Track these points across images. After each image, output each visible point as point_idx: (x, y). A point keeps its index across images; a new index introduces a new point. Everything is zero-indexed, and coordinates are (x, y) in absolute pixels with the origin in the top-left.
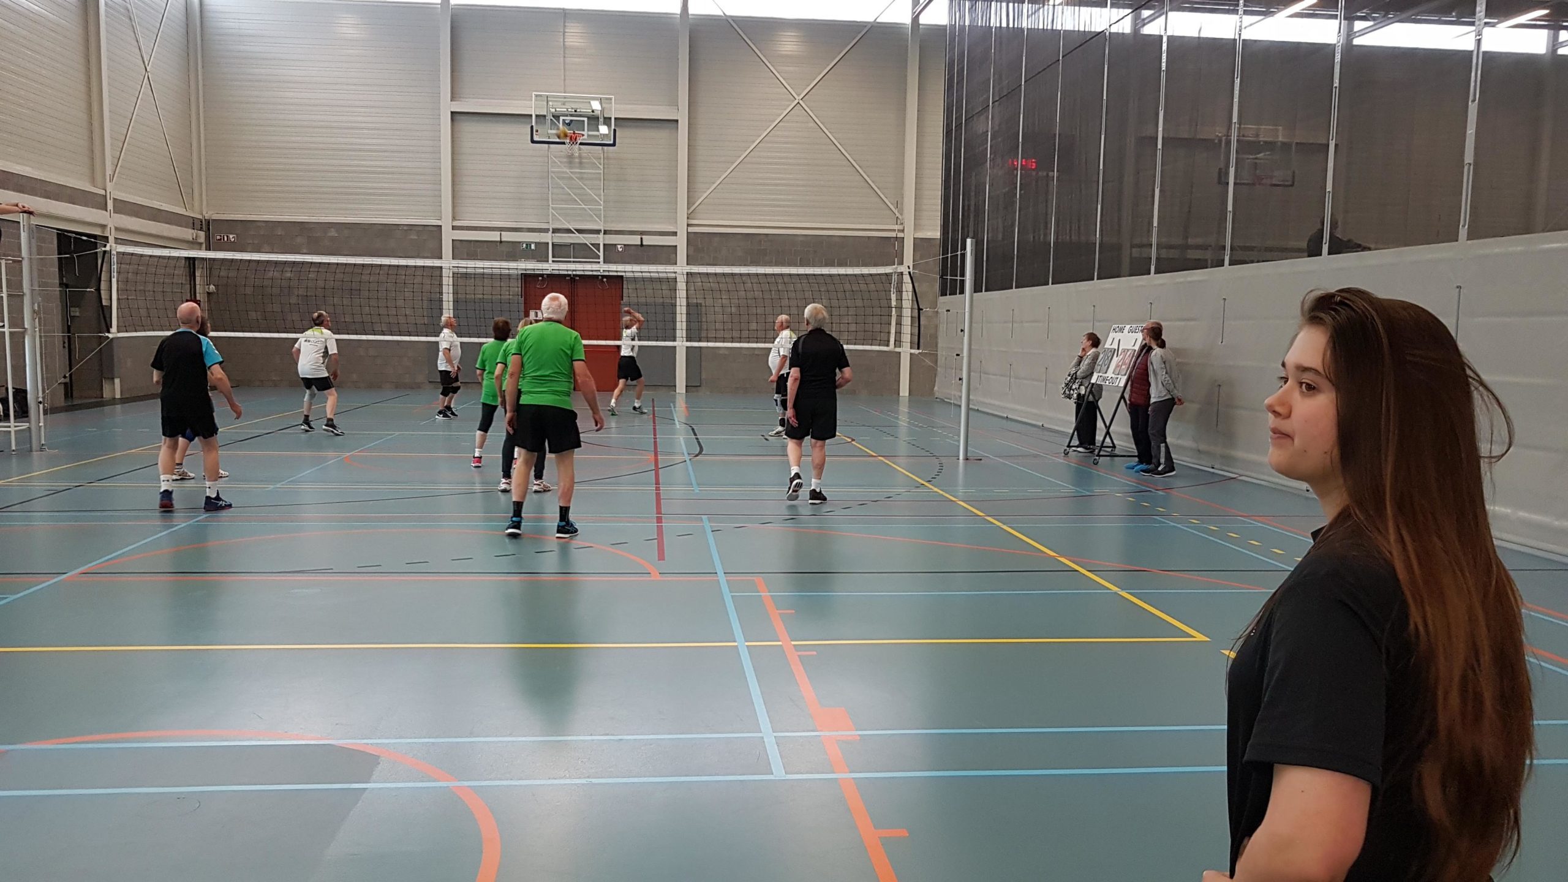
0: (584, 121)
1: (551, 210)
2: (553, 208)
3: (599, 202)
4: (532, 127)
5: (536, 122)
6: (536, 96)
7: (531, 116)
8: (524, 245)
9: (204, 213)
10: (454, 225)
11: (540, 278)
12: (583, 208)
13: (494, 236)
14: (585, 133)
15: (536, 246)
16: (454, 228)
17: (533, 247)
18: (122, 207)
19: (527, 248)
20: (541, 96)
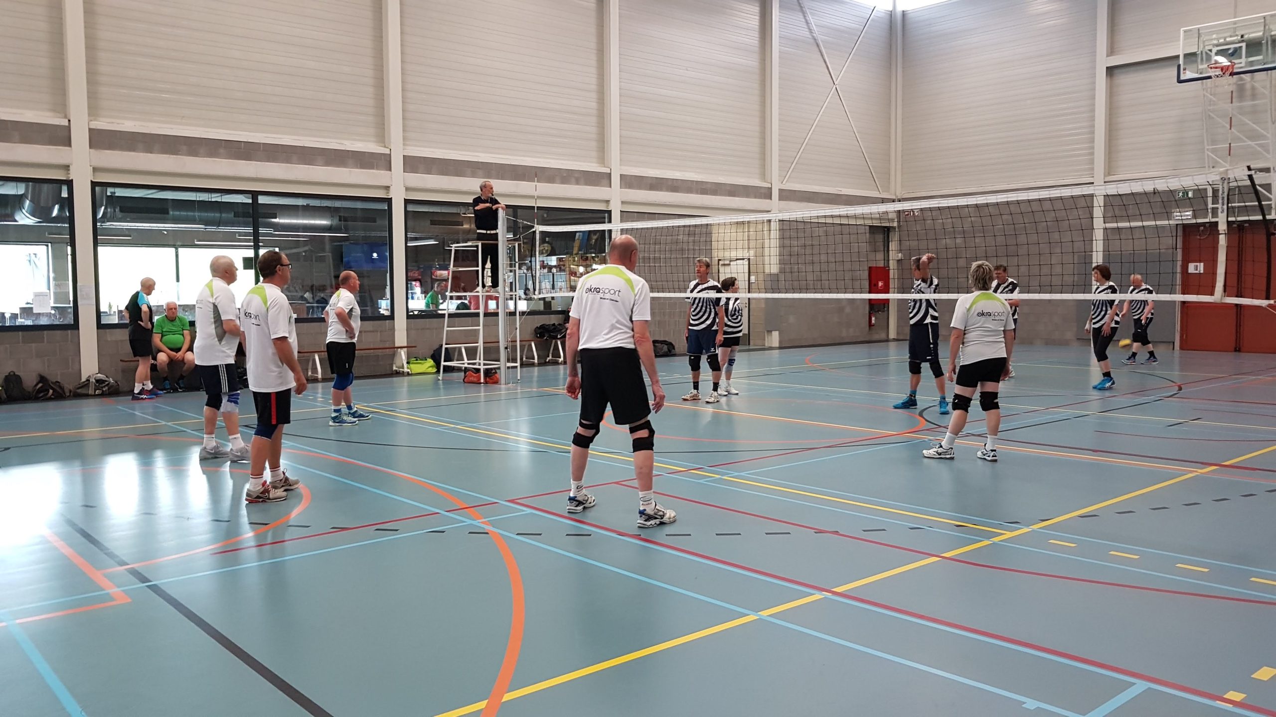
0: (1241, 47)
1: (1206, 151)
2: (1208, 150)
3: (1265, 136)
4: (1179, 66)
5: (1185, 63)
6: (1185, 31)
7: (1178, 57)
8: (1181, 194)
9: (897, 194)
10: (1106, 180)
11: (1202, 228)
12: (1249, 145)
13: (1149, 187)
14: (1243, 60)
15: (1194, 194)
16: (1105, 182)
17: (1190, 195)
18: (787, 195)
19: (1183, 196)
20: (1190, 30)
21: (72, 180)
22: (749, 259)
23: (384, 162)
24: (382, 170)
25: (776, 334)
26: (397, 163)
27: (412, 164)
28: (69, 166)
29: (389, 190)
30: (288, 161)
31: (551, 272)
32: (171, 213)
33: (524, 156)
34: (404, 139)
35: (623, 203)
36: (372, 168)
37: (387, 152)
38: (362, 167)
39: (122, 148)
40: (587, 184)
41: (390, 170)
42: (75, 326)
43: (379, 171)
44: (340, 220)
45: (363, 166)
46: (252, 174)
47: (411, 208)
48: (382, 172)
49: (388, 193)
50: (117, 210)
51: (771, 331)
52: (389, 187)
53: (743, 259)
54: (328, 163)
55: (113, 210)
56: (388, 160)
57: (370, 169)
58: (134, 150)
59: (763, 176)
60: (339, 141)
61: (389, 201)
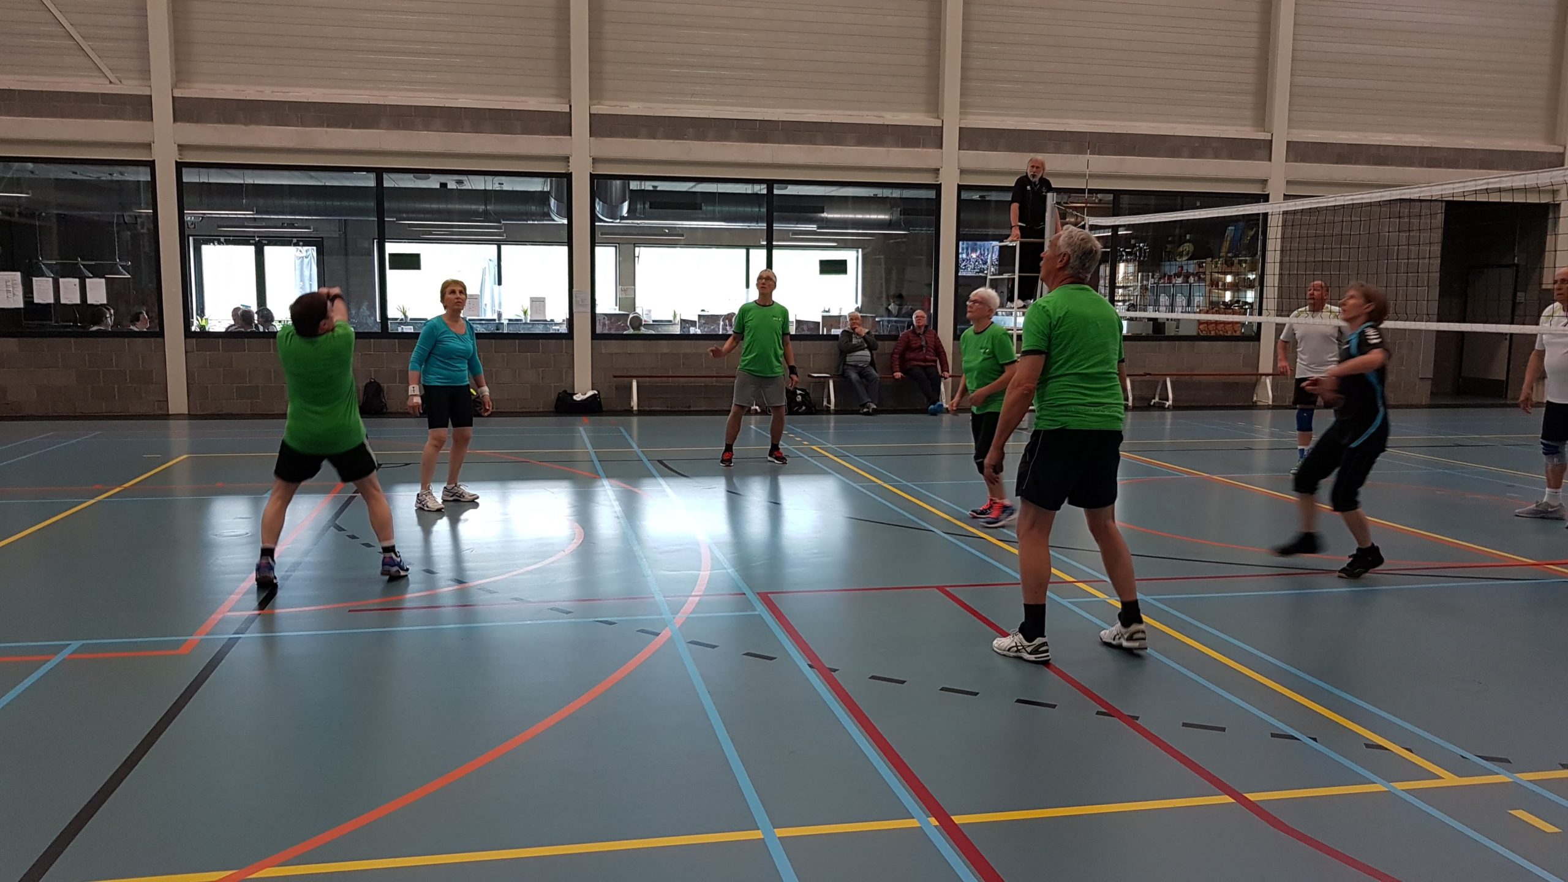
21: (571, 173)
23: (933, 137)
24: (929, 148)
26: (951, 138)
27: (970, 138)
28: (568, 158)
29: (938, 174)
30: (812, 141)
32: (704, 208)
33: (1137, 121)
34: (963, 105)
35: (1288, 182)
36: (918, 146)
37: (938, 123)
38: (903, 146)
39: (624, 135)
40: (1231, 158)
41: (941, 147)
42: (569, 335)
43: (925, 150)
44: (901, 215)
45: (905, 144)
46: (767, 159)
47: (964, 195)
48: (931, 150)
49: (937, 177)
50: (647, 206)
52: (938, 170)
54: (860, 142)
55: (642, 206)
56: (940, 134)
57: (914, 147)
58: (636, 137)
59: (1551, 135)
60: (877, 113)
61: (938, 188)
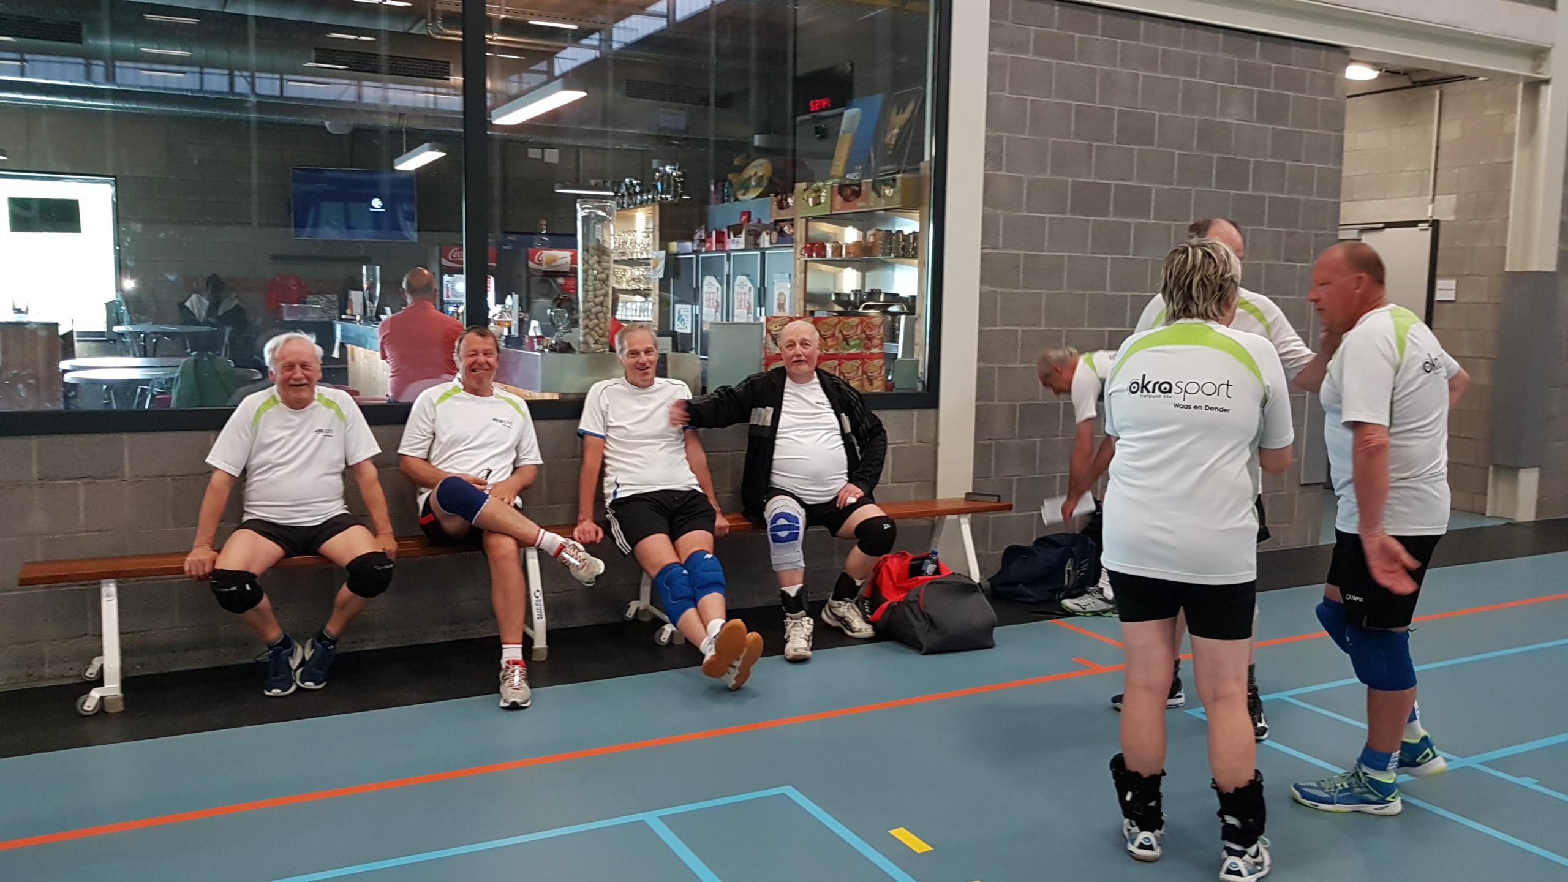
22: (1435, 225)
25: (1529, 480)
31: (756, 246)
51: (1514, 470)
53: (1414, 224)
